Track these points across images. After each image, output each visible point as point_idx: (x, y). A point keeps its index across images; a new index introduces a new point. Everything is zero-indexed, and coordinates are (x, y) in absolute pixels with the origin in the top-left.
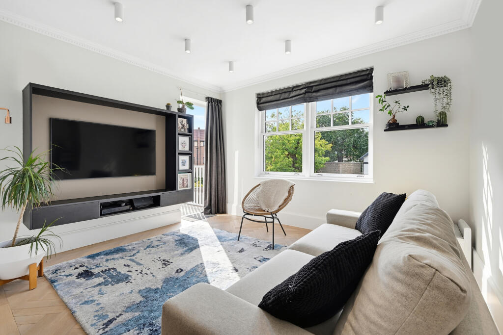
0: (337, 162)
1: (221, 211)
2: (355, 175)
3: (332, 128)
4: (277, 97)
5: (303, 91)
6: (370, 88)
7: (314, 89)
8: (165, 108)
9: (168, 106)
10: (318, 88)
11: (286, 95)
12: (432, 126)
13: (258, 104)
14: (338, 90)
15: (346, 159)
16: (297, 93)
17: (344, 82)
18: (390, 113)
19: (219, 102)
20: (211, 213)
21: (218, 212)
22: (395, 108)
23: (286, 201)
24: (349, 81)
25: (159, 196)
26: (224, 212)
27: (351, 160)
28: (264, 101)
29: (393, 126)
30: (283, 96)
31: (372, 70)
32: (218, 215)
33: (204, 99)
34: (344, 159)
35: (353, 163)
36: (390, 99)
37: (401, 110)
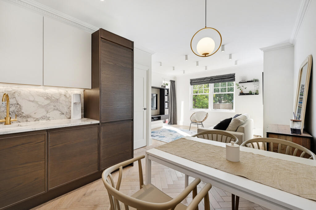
0: (218, 103)
1: (175, 123)
2: (228, 110)
3: (220, 93)
4: (199, 81)
5: (209, 79)
6: (234, 80)
7: (213, 79)
8: (161, 87)
9: (162, 86)
10: (215, 79)
11: (203, 81)
12: (254, 94)
13: (191, 83)
14: (223, 80)
15: (224, 101)
16: (207, 80)
17: (225, 77)
18: (240, 89)
19: (174, 81)
20: (171, 124)
21: (174, 124)
22: (242, 88)
23: (206, 118)
24: (226, 77)
25: (160, 117)
26: (176, 124)
27: (226, 102)
28: (193, 82)
29: (242, 94)
30: (201, 81)
31: (235, 74)
32: (174, 125)
33: (169, 81)
34: (222, 101)
35: (228, 103)
36: (241, 85)
37: (244, 88)
